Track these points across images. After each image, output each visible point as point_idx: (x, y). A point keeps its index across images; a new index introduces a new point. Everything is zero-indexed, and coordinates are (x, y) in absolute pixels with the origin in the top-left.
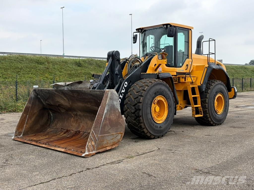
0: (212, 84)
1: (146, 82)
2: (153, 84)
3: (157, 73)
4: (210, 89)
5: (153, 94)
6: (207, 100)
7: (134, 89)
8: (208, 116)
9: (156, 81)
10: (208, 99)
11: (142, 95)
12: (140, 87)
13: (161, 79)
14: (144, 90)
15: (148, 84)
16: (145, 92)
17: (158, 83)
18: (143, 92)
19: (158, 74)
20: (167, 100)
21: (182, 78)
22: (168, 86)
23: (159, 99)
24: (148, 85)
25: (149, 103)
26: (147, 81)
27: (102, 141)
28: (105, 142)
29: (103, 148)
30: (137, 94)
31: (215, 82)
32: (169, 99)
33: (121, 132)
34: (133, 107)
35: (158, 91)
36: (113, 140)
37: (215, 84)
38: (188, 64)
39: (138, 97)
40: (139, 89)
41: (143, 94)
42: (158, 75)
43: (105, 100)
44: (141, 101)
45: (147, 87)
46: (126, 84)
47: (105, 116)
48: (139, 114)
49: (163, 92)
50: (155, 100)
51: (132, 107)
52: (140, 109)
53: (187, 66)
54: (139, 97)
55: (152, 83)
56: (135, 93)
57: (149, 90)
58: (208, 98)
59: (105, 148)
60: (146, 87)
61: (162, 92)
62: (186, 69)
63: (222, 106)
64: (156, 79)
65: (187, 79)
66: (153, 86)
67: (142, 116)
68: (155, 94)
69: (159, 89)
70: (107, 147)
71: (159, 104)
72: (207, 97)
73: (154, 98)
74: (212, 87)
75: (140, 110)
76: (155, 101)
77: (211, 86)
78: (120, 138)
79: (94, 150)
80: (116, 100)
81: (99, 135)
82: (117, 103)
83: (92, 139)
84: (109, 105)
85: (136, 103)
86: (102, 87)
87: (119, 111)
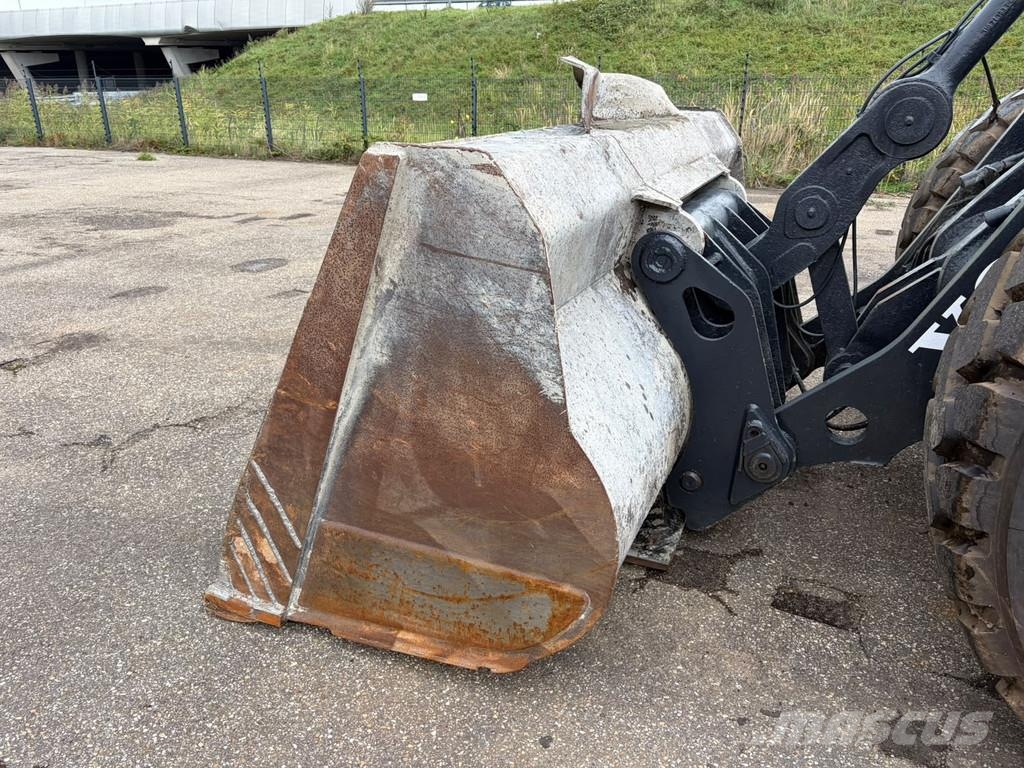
28: (379, 590)
29: (366, 620)
33: (569, 589)
43: (350, 245)
47: (377, 392)
48: (955, 505)
52: (986, 458)
59: (379, 623)
67: (992, 545)
75: (988, 465)
79: (284, 598)
80: (495, 268)
81: (317, 518)
82: (508, 303)
83: (253, 518)
84: (409, 305)
85: (985, 359)
86: (911, 118)
87: (537, 387)
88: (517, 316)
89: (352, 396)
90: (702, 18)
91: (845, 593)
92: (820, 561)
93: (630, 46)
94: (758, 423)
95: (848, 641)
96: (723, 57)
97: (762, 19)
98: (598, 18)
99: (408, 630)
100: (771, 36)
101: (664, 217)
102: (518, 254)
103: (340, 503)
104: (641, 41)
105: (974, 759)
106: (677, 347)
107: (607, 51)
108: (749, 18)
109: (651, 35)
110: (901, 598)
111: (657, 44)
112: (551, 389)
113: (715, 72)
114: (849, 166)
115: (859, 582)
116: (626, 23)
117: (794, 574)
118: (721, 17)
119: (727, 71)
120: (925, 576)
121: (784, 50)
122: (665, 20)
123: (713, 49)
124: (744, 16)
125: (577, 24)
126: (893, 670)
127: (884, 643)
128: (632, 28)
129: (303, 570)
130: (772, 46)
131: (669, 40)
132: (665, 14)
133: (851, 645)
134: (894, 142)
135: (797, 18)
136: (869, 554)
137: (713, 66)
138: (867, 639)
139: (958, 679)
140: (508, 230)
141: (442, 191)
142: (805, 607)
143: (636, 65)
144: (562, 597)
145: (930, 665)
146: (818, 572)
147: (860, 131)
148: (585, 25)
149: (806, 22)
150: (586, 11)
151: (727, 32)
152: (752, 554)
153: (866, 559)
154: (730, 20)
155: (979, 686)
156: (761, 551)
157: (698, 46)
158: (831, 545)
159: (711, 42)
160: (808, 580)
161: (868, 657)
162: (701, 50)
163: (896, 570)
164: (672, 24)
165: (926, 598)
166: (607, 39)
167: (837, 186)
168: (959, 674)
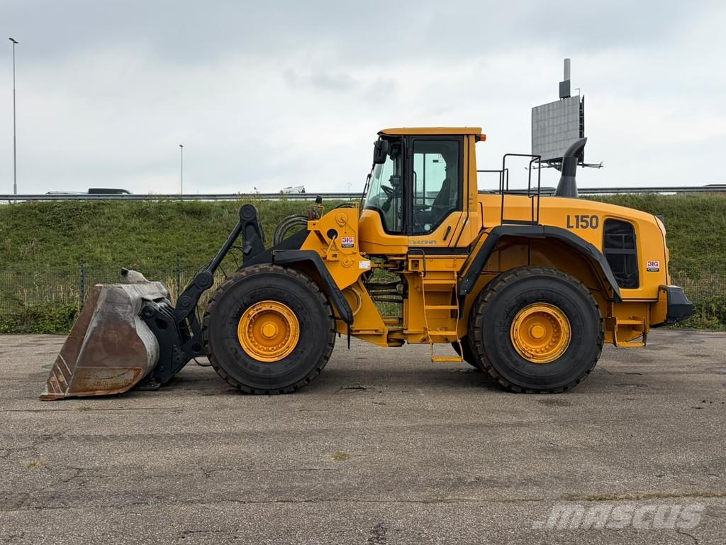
0: (506, 279)
2: (249, 276)
4: (494, 291)
10: (482, 316)
17: (265, 274)
20: (295, 313)
23: (266, 309)
25: (231, 315)
27: (85, 378)
28: (92, 381)
29: (88, 391)
32: (303, 309)
33: (137, 368)
35: (260, 290)
36: (112, 380)
37: (517, 279)
47: (94, 333)
49: (279, 293)
53: (448, 229)
59: (91, 390)
62: (444, 240)
66: (248, 280)
69: (265, 286)
70: (97, 390)
72: (480, 312)
74: (502, 285)
77: (500, 284)
78: (132, 378)
79: (64, 391)
80: (121, 304)
81: (76, 367)
82: (124, 311)
83: (58, 370)
84: (102, 313)
86: (204, 280)
87: (130, 326)
88: (125, 312)
89: (88, 334)
90: (145, 221)
93: (86, 241)
94: (176, 349)
96: (165, 251)
97: (192, 224)
98: (54, 218)
99: (99, 390)
100: (201, 237)
101: (149, 303)
102: (125, 301)
103: (82, 362)
104: (95, 237)
106: (154, 333)
107: (65, 245)
108: (182, 222)
109: (103, 233)
111: (109, 240)
112: (133, 326)
113: (160, 262)
114: (192, 291)
116: (80, 223)
118: (160, 221)
119: (169, 261)
121: (212, 246)
122: (113, 221)
123: (157, 244)
124: (178, 220)
125: (35, 223)
128: (85, 227)
129: (70, 382)
130: (202, 243)
131: (119, 236)
132: (113, 217)
134: (201, 285)
135: (219, 223)
137: (158, 257)
140: (124, 297)
141: (110, 292)
143: (93, 256)
144: (136, 370)
148: (43, 223)
149: (225, 227)
150: (43, 212)
151: (167, 232)
154: (168, 223)
157: (144, 242)
159: (154, 239)
162: (147, 245)
164: (120, 224)
166: (64, 235)
167: (190, 296)
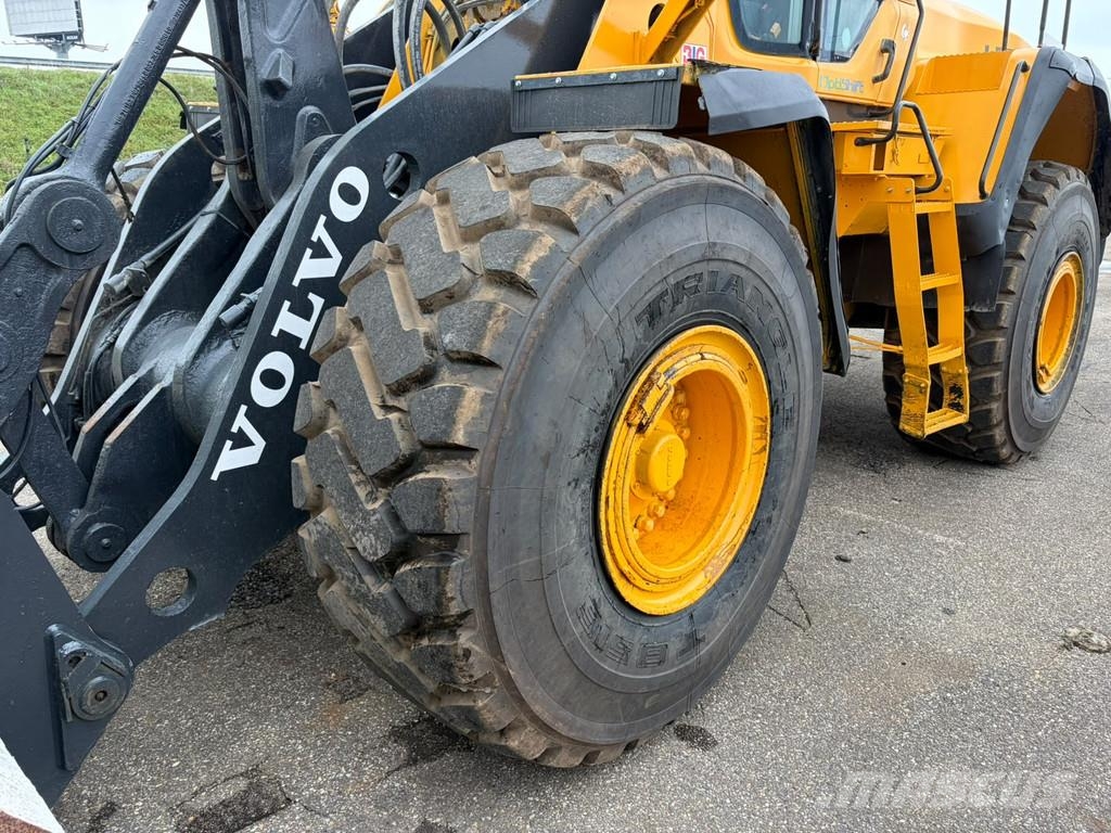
0: (1046, 195)
1: (546, 172)
2: (637, 201)
3: (678, 70)
4: (1034, 229)
5: (628, 325)
6: (1008, 305)
7: (397, 258)
8: (994, 412)
9: (664, 163)
10: (1014, 297)
11: (486, 349)
12: (471, 234)
13: (720, 141)
14: (506, 280)
15: (571, 195)
16: (523, 304)
17: (695, 187)
18: (491, 306)
19: (686, 79)
20: (764, 364)
21: (862, 142)
22: (781, 212)
23: (688, 370)
24: (567, 208)
25: (579, 433)
26: (560, 159)
30: (425, 325)
31: (1062, 179)
32: (784, 345)
34: (372, 497)
35: (681, 276)
37: (1060, 194)
38: (892, 39)
39: (425, 377)
40: (454, 255)
41: (498, 336)
42: (691, 93)
44: (460, 438)
45: (548, 240)
46: (350, 194)
48: (440, 600)
49: (734, 282)
50: (650, 381)
51: (361, 492)
52: (449, 542)
53: (884, 51)
54: (446, 380)
55: (619, 188)
56: (396, 319)
57: (583, 274)
58: (1013, 293)
60: (535, 237)
61: (729, 284)
62: (876, 80)
63: (1060, 337)
64: (666, 133)
65: (893, 153)
66: (635, 222)
67: (478, 618)
68: (653, 314)
69: (697, 255)
71: (685, 413)
72: (1011, 287)
73: (633, 366)
74: (1044, 212)
75: (453, 547)
76: (648, 406)
77: (1041, 208)
85: (407, 453)
86: (78, 222)
91: (242, 775)
92: (185, 765)
94: (71, 647)
95: (297, 818)
105: (473, 821)
110: (289, 738)
114: (16, 286)
115: (241, 754)
117: (176, 799)
120: (284, 702)
126: (354, 807)
127: (322, 791)
133: (303, 819)
134: (67, 251)
136: (220, 720)
138: (308, 801)
139: (398, 769)
142: (222, 822)
145: (372, 777)
146: (196, 776)
147: (18, 241)
152: (108, 816)
153: (224, 727)
155: (415, 761)
156: (112, 804)
158: (177, 739)
160: (196, 793)
161: (326, 816)
163: (259, 717)
165: (306, 722)
167: (9, 312)
168: (395, 765)
